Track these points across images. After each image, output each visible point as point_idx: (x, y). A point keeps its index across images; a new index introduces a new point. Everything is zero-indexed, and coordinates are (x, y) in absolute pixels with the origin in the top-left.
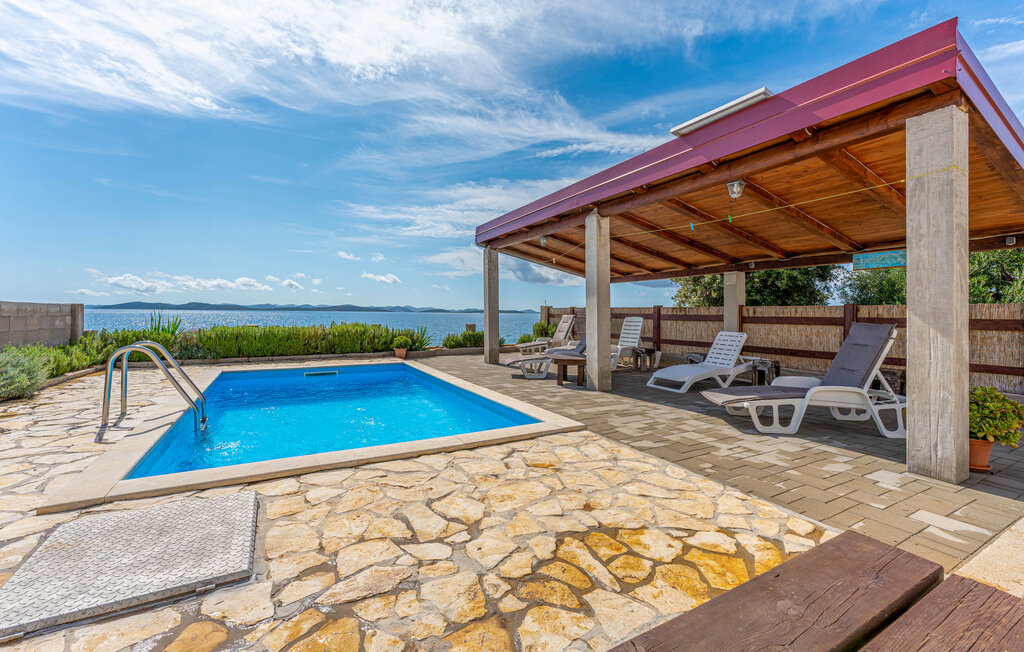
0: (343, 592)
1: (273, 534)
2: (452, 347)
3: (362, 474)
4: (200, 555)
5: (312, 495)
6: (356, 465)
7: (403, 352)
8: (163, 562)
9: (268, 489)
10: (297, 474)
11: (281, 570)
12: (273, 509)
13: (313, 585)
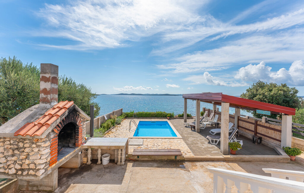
0: (148, 147)
1: (144, 143)
2: (179, 117)
3: (152, 139)
4: (139, 143)
5: (147, 141)
6: (152, 138)
7: (168, 118)
8: (137, 143)
9: (144, 139)
10: (147, 138)
11: (144, 145)
12: (144, 141)
13: (146, 146)
